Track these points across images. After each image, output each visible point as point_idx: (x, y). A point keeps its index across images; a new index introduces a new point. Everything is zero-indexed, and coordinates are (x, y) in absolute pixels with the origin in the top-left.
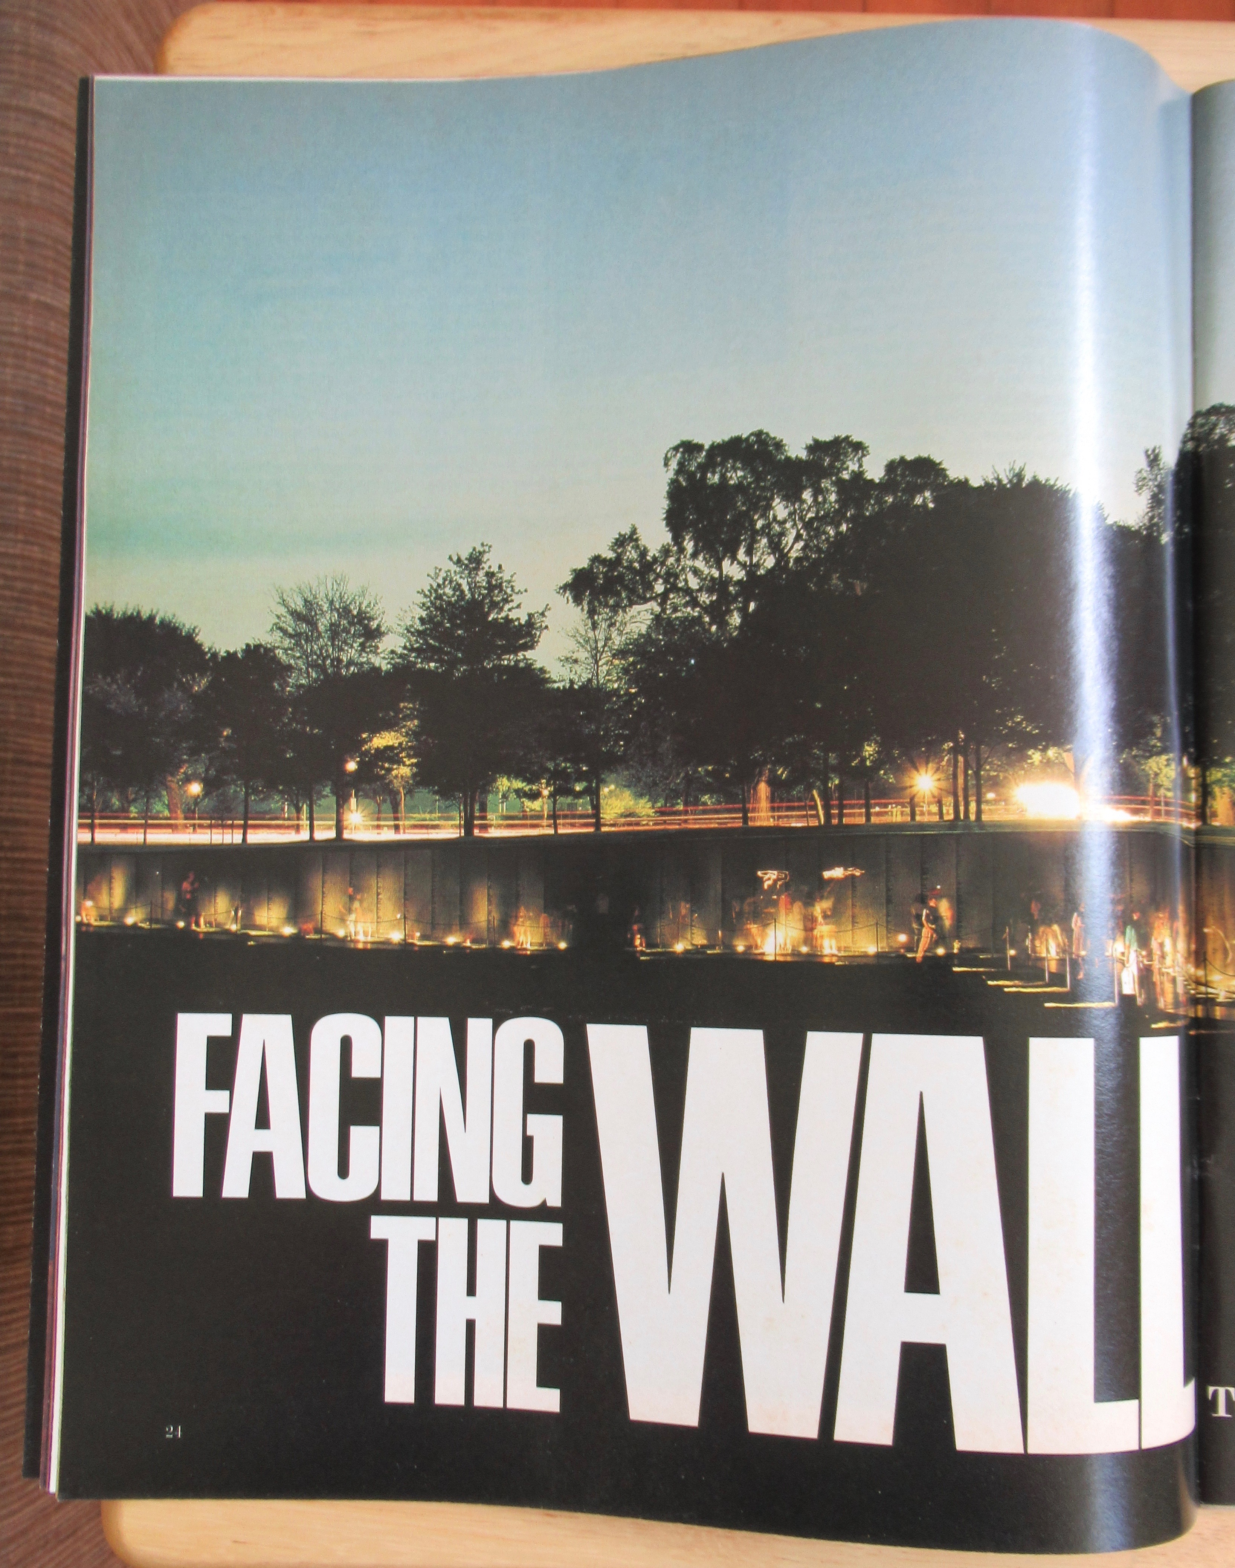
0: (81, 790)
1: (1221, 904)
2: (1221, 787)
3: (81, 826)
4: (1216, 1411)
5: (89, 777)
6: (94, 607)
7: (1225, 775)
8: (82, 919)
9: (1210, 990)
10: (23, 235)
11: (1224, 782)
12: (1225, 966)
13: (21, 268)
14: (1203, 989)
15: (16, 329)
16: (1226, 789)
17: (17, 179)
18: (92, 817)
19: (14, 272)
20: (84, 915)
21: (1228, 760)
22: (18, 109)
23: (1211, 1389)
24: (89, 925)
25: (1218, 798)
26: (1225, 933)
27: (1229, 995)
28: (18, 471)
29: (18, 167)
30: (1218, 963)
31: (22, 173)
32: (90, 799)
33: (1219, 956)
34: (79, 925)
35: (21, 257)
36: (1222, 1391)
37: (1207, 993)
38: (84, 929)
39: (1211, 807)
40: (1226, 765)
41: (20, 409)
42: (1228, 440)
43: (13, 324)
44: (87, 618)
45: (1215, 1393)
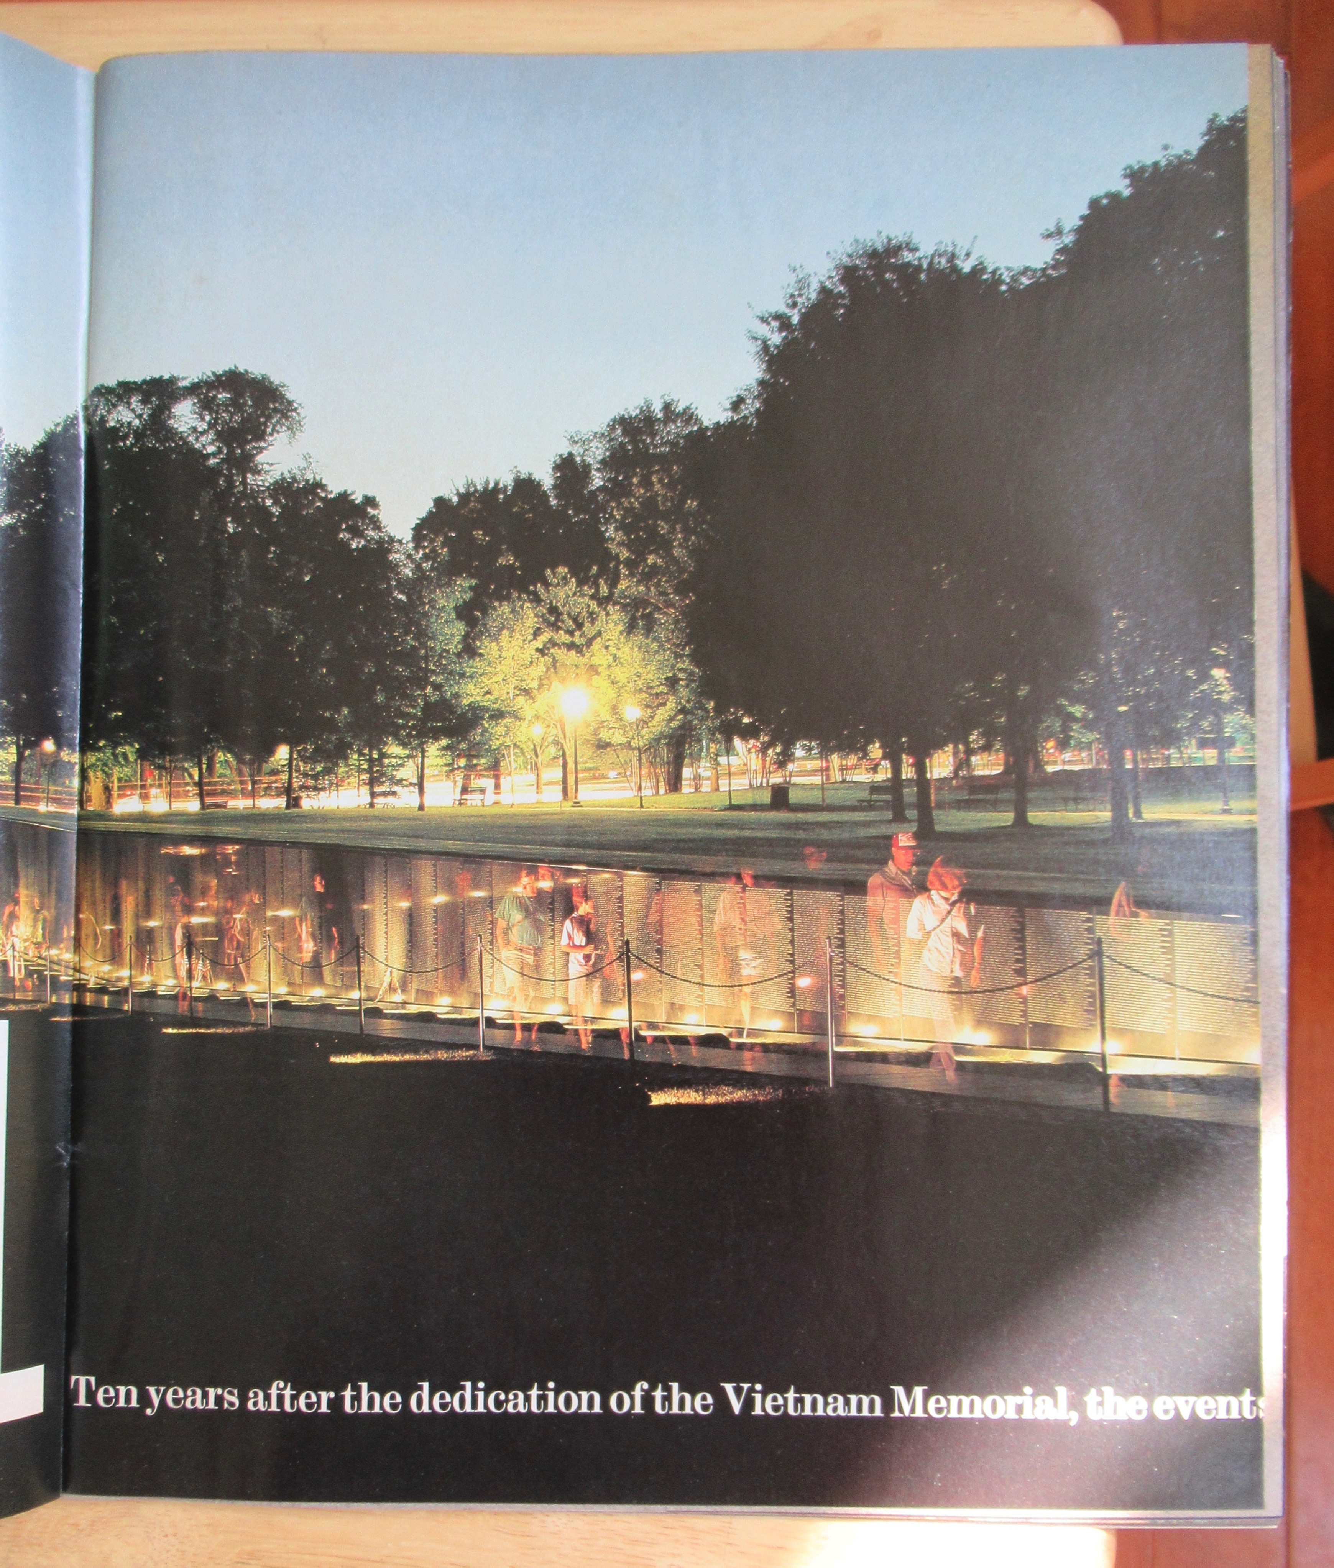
1: (93, 889)
2: (95, 771)
4: (77, 1401)
7: (98, 760)
9: (83, 976)
11: (98, 766)
12: (96, 951)
14: (77, 975)
16: (99, 774)
21: (101, 744)
23: (73, 1378)
25: (93, 783)
26: (96, 919)
27: (98, 981)
30: (89, 949)
33: (91, 941)
36: (83, 1380)
37: (80, 980)
39: (87, 791)
40: (99, 749)
42: (107, 421)
45: (77, 1381)
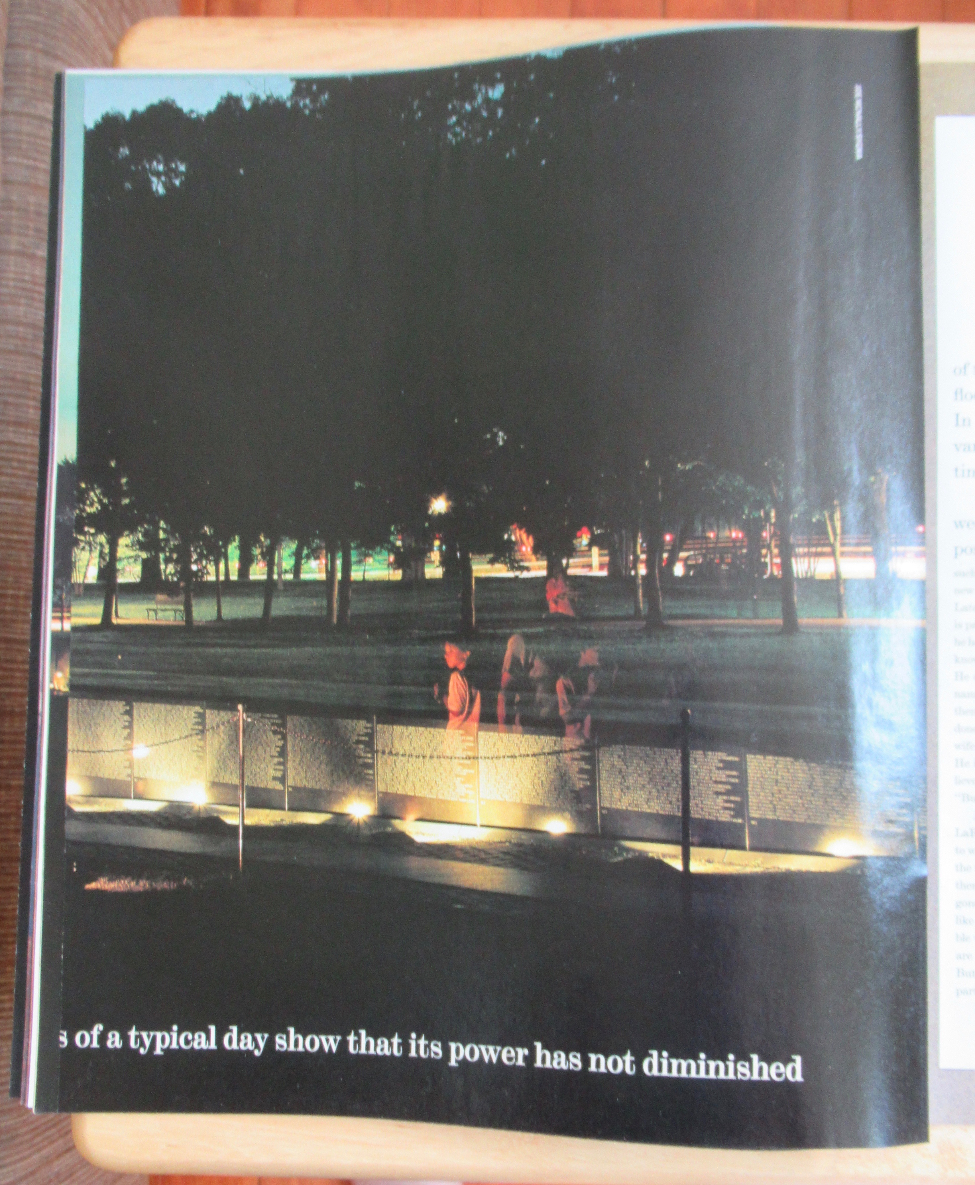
0: (54, 592)
3: (54, 618)
5: (59, 582)
6: (63, 459)
8: (54, 685)
10: (32, 208)
13: (31, 232)
15: (27, 278)
17: (28, 167)
18: (62, 612)
19: (27, 235)
20: (55, 682)
22: (29, 115)
24: (59, 691)
28: (29, 383)
29: (28, 158)
31: (31, 163)
32: (60, 598)
34: (52, 691)
35: (31, 224)
38: (56, 693)
41: (30, 337)
43: (25, 274)
44: (60, 467)
